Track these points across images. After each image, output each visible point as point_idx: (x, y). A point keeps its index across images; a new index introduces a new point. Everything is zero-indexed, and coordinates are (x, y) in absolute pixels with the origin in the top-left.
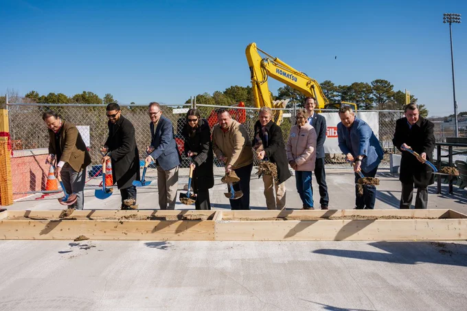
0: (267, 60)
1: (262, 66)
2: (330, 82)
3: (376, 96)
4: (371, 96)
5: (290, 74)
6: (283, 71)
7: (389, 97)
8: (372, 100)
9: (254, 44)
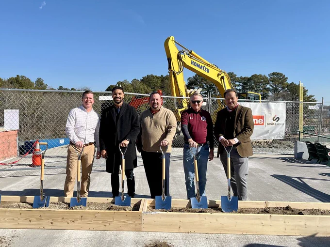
0: (183, 53)
1: (179, 58)
2: (233, 73)
3: (272, 87)
4: (268, 86)
5: (203, 65)
6: (197, 62)
7: (283, 88)
8: (268, 90)
9: (172, 38)
